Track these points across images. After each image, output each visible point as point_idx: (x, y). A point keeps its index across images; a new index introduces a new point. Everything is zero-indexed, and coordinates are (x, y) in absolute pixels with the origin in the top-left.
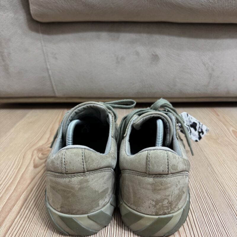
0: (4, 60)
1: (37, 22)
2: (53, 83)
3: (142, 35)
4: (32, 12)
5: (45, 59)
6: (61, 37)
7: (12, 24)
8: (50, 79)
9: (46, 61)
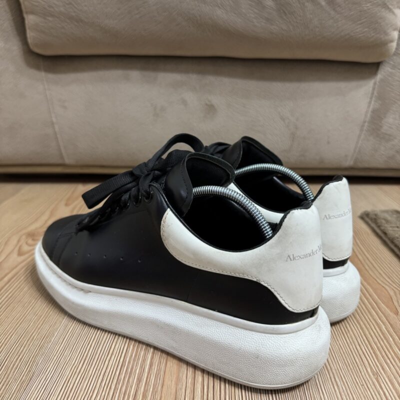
1: (39, 56)
3: (191, 75)
4: (30, 41)
5: (50, 109)
6: (72, 76)
9: (50, 112)
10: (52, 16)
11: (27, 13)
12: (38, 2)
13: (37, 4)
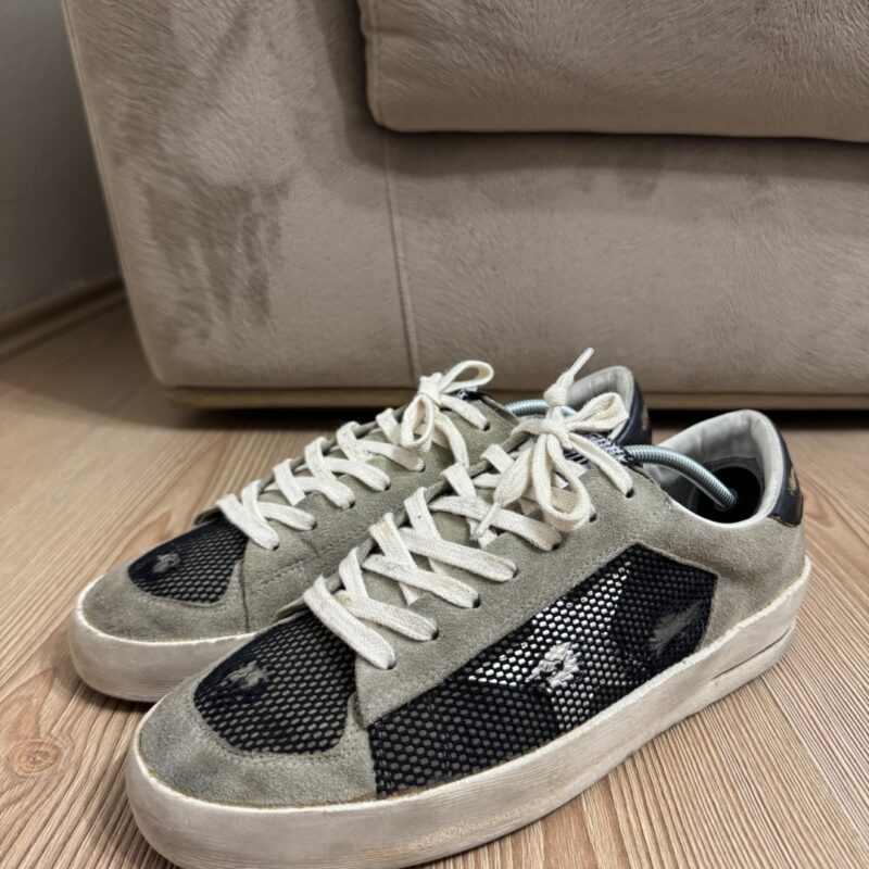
0: (252, 259)
1: (383, 130)
2: (413, 340)
5: (396, 258)
7: (296, 133)
8: (405, 326)
9: (397, 265)
10: (447, 38)
11: (380, 30)
12: (417, 5)
13: (413, 9)
